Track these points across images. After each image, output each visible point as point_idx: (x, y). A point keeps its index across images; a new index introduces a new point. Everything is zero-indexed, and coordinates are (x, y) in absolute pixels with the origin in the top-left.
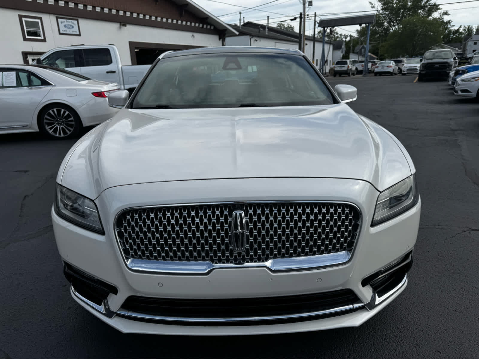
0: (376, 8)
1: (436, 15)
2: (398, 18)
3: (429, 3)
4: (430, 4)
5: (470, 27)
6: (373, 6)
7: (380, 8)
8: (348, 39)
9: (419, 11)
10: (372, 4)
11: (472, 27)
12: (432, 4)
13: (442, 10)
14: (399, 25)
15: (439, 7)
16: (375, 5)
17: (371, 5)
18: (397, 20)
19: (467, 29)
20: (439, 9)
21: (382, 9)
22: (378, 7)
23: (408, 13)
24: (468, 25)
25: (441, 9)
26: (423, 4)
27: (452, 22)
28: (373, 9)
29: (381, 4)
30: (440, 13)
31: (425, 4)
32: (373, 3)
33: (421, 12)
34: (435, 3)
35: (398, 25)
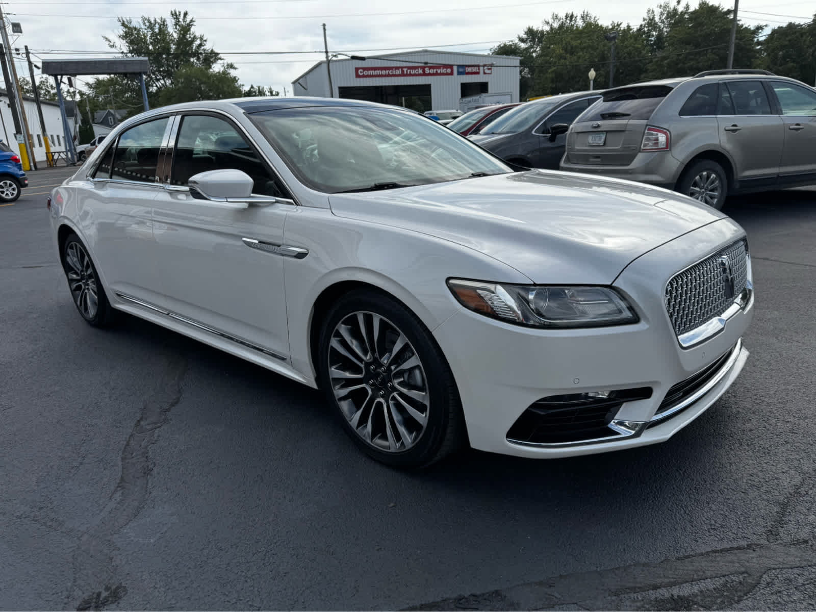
0: (118, 48)
1: (217, 68)
2: (162, 68)
3: (203, 49)
4: (205, 50)
5: (261, 88)
6: (112, 44)
7: (125, 50)
8: (78, 98)
9: (192, 60)
10: (110, 42)
11: (263, 89)
12: (207, 50)
13: (225, 62)
14: (165, 79)
15: (219, 56)
16: (114, 43)
17: (107, 43)
18: (160, 72)
19: (257, 92)
20: (220, 59)
21: (130, 52)
22: (120, 46)
23: (176, 61)
24: (259, 85)
25: (223, 59)
26: (195, 50)
27: (238, 79)
28: (113, 50)
29: (125, 41)
30: (223, 66)
31: (197, 49)
32: (110, 38)
33: (195, 61)
34: (212, 50)
35: (163, 79)
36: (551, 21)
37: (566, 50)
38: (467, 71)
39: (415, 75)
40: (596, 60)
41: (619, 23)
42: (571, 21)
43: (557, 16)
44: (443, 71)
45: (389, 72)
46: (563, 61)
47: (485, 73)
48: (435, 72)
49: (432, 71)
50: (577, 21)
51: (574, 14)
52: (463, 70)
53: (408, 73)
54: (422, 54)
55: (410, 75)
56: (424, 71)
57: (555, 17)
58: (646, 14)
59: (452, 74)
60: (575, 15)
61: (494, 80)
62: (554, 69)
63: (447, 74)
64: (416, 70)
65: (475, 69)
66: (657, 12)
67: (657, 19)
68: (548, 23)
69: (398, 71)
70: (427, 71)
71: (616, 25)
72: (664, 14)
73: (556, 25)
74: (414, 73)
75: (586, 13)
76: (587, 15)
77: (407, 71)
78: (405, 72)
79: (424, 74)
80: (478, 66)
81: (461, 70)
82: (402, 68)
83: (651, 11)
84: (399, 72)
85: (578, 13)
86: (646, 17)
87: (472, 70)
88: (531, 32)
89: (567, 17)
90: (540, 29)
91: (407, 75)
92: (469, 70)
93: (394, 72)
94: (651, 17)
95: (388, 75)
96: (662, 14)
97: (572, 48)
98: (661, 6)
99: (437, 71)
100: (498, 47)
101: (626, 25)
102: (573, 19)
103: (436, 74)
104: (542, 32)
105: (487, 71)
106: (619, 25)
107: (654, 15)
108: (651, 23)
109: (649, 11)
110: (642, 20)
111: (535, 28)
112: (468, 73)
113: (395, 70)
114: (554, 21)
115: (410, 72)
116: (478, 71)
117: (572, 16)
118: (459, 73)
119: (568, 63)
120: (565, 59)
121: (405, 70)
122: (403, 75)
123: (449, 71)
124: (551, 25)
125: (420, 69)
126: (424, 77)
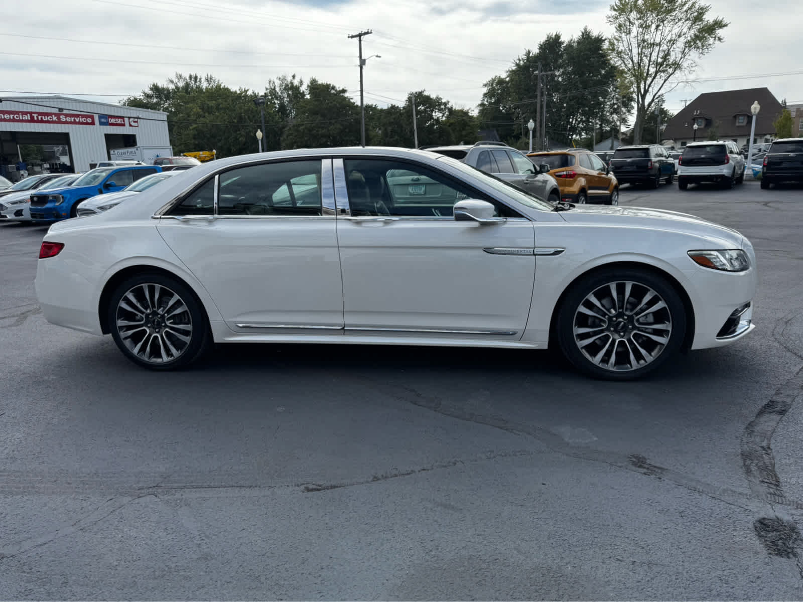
36: (176, 80)
37: (203, 109)
38: (110, 122)
39: (48, 122)
40: (235, 121)
41: (246, 89)
42: (196, 81)
43: (180, 76)
44: (82, 120)
45: (13, 117)
46: (202, 119)
47: (130, 125)
48: (72, 120)
49: (68, 119)
50: (202, 82)
51: (197, 75)
52: (105, 120)
53: (40, 119)
54: (55, 100)
55: (42, 121)
56: (59, 118)
57: (180, 77)
58: (268, 85)
59: (93, 123)
60: (199, 77)
61: (141, 132)
62: (194, 126)
63: (87, 123)
64: (49, 117)
65: (119, 121)
66: (277, 83)
67: (277, 89)
68: (172, 82)
69: (26, 116)
70: (63, 118)
71: (243, 90)
72: (283, 85)
73: (181, 84)
74: (46, 119)
75: (209, 76)
76: (211, 78)
77: (37, 117)
78: (36, 119)
79: (59, 122)
80: (123, 118)
81: (103, 120)
82: (31, 113)
83: (272, 82)
84: (28, 117)
85: (202, 75)
86: (268, 87)
87: (116, 121)
88: (155, 88)
89: (191, 77)
90: (165, 86)
91: (38, 121)
92: (113, 121)
93: (21, 116)
94: (273, 87)
95: (14, 120)
96: (281, 85)
97: (208, 107)
98: (280, 78)
99: (74, 120)
100: (128, 100)
101: (252, 92)
102: (198, 80)
103: (75, 123)
104: (168, 90)
105: (133, 124)
106: (246, 91)
107: (275, 86)
108: (273, 92)
109: (270, 82)
110: (265, 89)
111: (160, 85)
112: (112, 124)
113: (22, 115)
114: (179, 80)
115: (41, 118)
116: (123, 123)
117: (196, 78)
118: (101, 124)
119: (208, 122)
120: (204, 117)
121: (35, 116)
122: (32, 120)
123: (89, 120)
124: (176, 84)
125: (53, 116)
126: (59, 125)
